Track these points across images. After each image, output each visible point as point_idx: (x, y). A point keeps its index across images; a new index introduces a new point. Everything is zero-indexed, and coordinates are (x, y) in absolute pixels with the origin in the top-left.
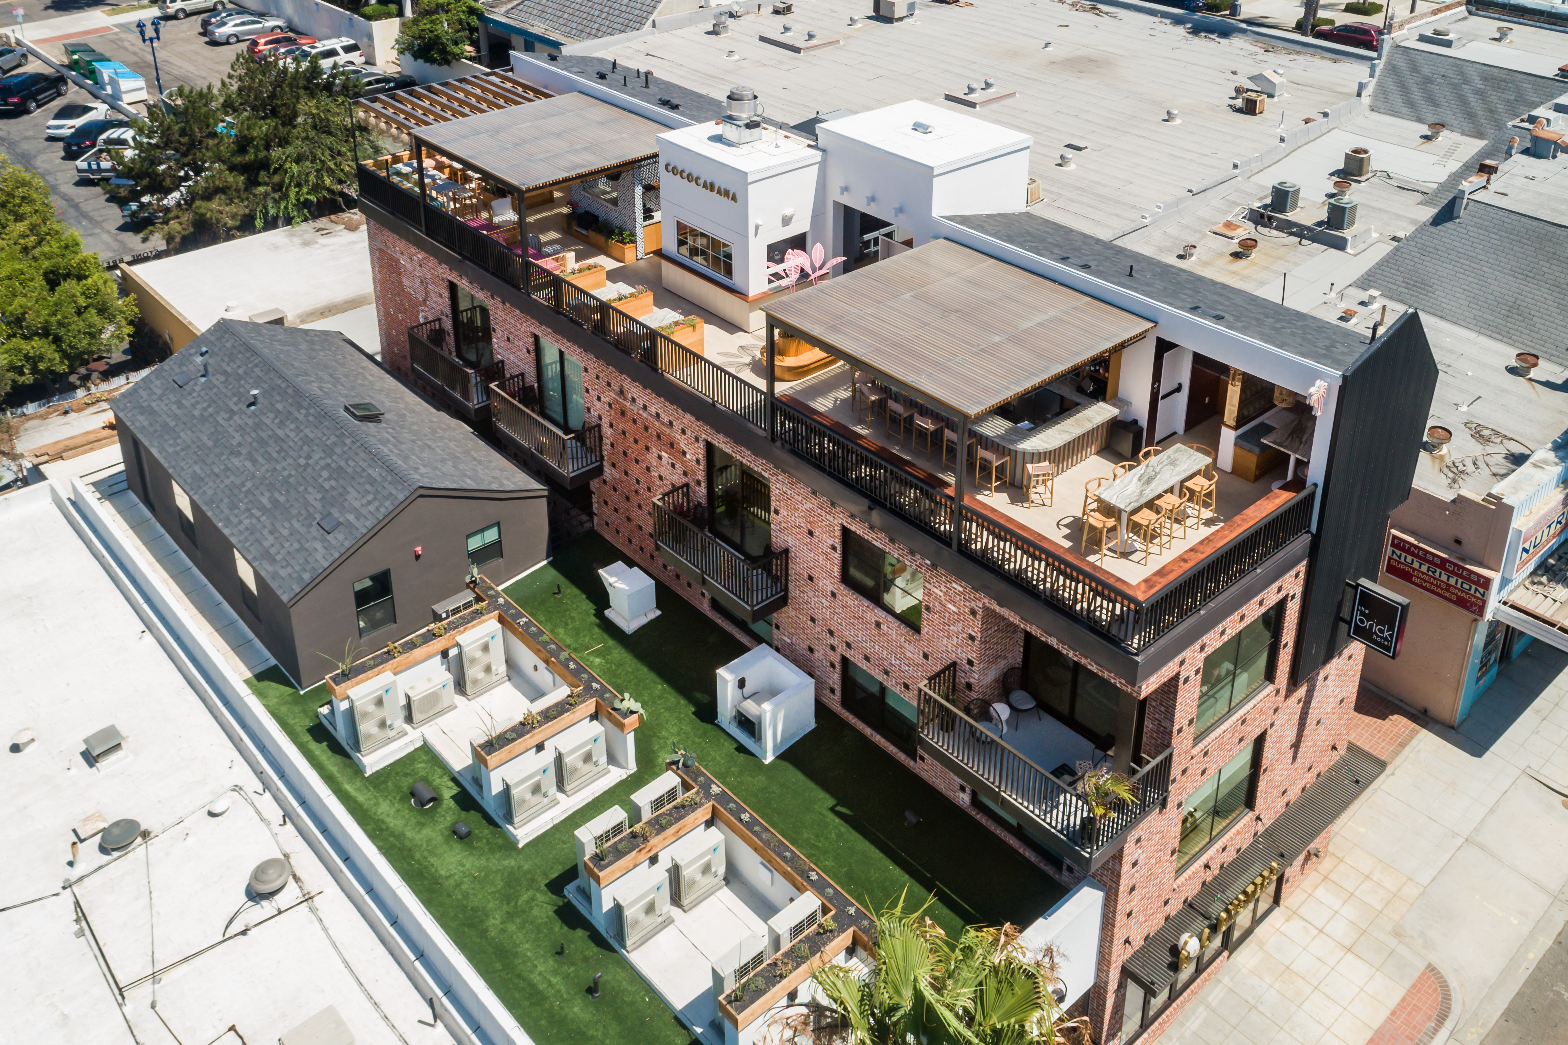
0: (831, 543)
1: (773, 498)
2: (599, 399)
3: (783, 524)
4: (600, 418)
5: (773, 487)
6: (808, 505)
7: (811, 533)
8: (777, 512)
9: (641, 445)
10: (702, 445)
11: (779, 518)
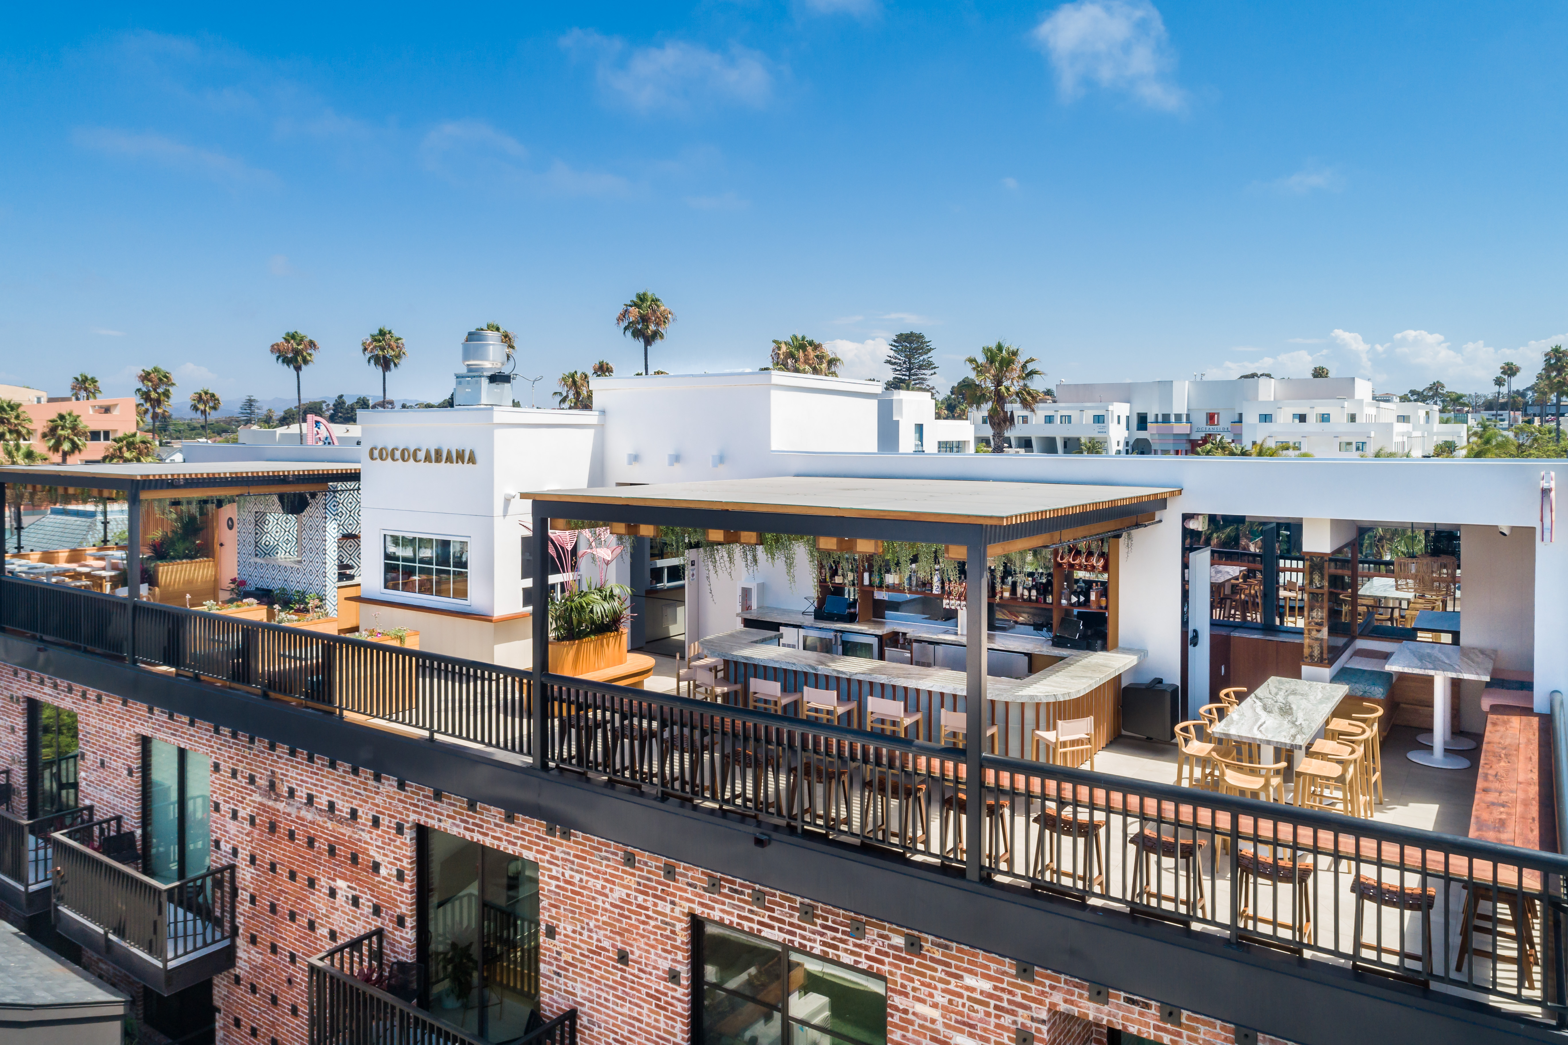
0: (665, 965)
1: (544, 903)
2: (235, 815)
3: (567, 956)
4: (235, 852)
5: (543, 878)
6: (619, 893)
7: (623, 957)
8: (551, 932)
9: (302, 878)
10: (409, 835)
11: (557, 944)
